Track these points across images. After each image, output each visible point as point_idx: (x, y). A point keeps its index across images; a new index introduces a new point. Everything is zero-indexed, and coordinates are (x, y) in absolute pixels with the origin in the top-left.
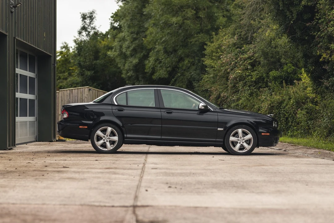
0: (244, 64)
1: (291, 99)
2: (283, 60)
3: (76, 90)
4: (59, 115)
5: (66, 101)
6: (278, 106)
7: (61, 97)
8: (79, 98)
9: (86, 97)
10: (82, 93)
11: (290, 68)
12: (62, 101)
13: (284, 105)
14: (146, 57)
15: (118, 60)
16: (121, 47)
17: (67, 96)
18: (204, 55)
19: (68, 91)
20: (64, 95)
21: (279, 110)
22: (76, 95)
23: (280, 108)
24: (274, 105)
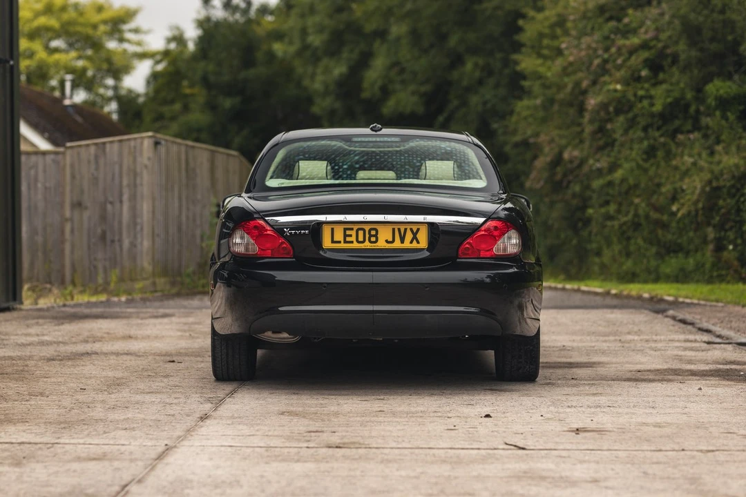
0: (629, 64)
3: (116, 146)
4: (67, 220)
5: (86, 177)
6: (733, 186)
7: (72, 166)
8: (125, 168)
9: (146, 166)
10: (134, 154)
12: (73, 177)
17: (89, 161)
19: (93, 149)
20: (79, 160)
21: (738, 201)
22: (116, 159)
23: (739, 194)
24: (722, 183)
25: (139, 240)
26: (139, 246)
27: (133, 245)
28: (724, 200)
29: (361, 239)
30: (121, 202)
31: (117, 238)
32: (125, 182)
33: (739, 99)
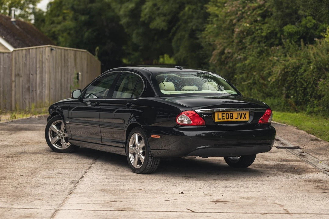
1: (310, 63)
2: (301, 12)
3: (34, 50)
4: (13, 81)
5: (21, 63)
6: (293, 71)
7: (15, 59)
8: (38, 60)
9: (47, 59)
10: (42, 54)
11: (311, 22)
12: (16, 63)
13: (301, 71)
17: (23, 57)
19: (24, 52)
20: (19, 57)
21: (295, 78)
22: (34, 56)
23: (296, 75)
24: (289, 70)
25: (44, 90)
26: (44, 93)
27: (41, 92)
28: (290, 77)
30: (36, 74)
31: (34, 89)
32: (38, 66)
33: (297, 33)
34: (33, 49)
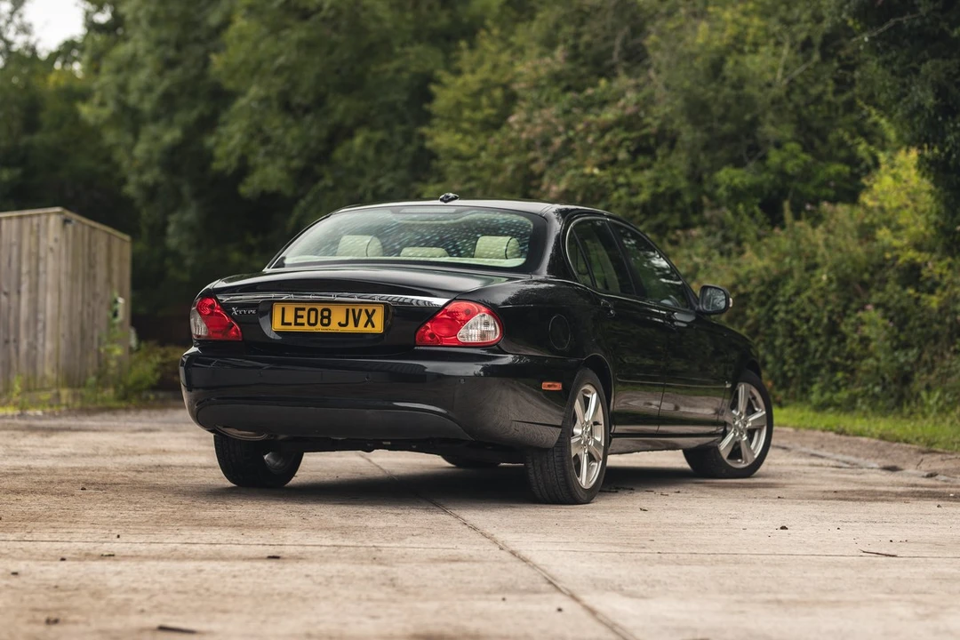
0: (602, 143)
1: (815, 266)
2: (768, 130)
3: (15, 223)
6: (762, 293)
8: (25, 251)
9: (51, 249)
10: (37, 234)
11: (796, 157)
13: (789, 288)
14: (208, 123)
15: (110, 137)
16: (123, 88)
18: (426, 118)
21: (770, 309)
22: (14, 240)
23: (769, 303)
24: (750, 288)
25: (41, 341)
26: (40, 348)
27: (32, 346)
28: (752, 309)
29: (312, 321)
30: (19, 292)
31: (12, 337)
32: (25, 269)
33: (754, 190)
34: (10, 218)
